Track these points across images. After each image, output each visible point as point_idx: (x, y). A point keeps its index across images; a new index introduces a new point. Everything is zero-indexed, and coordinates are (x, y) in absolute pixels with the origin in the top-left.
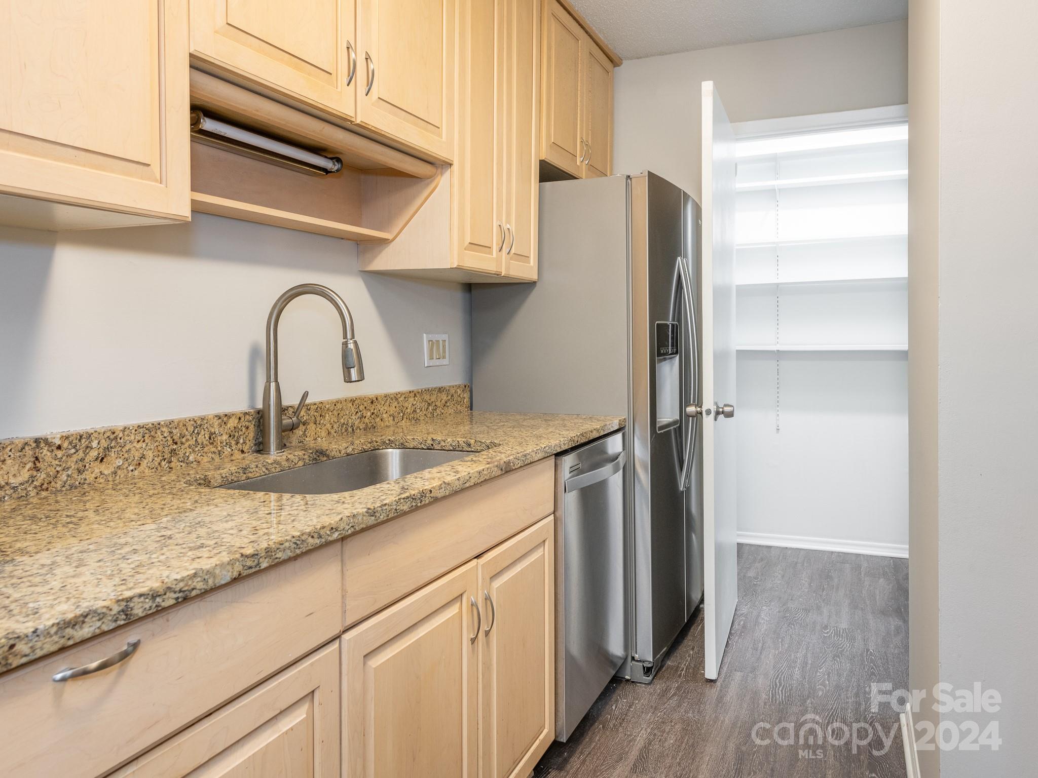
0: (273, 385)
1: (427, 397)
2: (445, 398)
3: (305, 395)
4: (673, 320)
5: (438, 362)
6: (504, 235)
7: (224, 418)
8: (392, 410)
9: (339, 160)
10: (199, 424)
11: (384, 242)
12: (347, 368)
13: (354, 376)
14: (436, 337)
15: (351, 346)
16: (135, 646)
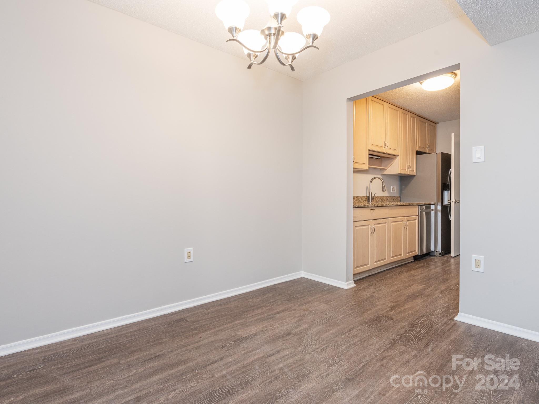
0: (371, 192)
1: (392, 198)
2: (395, 198)
3: (375, 194)
4: (449, 183)
5: (394, 191)
6: (409, 167)
7: (364, 197)
8: (386, 199)
9: (379, 157)
10: (362, 197)
11: (386, 169)
12: (383, 189)
13: (384, 190)
14: (393, 187)
15: (384, 186)
16: (374, 209)
